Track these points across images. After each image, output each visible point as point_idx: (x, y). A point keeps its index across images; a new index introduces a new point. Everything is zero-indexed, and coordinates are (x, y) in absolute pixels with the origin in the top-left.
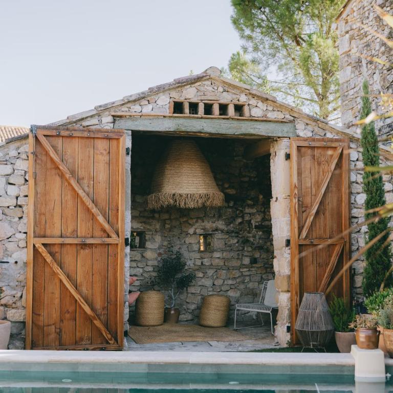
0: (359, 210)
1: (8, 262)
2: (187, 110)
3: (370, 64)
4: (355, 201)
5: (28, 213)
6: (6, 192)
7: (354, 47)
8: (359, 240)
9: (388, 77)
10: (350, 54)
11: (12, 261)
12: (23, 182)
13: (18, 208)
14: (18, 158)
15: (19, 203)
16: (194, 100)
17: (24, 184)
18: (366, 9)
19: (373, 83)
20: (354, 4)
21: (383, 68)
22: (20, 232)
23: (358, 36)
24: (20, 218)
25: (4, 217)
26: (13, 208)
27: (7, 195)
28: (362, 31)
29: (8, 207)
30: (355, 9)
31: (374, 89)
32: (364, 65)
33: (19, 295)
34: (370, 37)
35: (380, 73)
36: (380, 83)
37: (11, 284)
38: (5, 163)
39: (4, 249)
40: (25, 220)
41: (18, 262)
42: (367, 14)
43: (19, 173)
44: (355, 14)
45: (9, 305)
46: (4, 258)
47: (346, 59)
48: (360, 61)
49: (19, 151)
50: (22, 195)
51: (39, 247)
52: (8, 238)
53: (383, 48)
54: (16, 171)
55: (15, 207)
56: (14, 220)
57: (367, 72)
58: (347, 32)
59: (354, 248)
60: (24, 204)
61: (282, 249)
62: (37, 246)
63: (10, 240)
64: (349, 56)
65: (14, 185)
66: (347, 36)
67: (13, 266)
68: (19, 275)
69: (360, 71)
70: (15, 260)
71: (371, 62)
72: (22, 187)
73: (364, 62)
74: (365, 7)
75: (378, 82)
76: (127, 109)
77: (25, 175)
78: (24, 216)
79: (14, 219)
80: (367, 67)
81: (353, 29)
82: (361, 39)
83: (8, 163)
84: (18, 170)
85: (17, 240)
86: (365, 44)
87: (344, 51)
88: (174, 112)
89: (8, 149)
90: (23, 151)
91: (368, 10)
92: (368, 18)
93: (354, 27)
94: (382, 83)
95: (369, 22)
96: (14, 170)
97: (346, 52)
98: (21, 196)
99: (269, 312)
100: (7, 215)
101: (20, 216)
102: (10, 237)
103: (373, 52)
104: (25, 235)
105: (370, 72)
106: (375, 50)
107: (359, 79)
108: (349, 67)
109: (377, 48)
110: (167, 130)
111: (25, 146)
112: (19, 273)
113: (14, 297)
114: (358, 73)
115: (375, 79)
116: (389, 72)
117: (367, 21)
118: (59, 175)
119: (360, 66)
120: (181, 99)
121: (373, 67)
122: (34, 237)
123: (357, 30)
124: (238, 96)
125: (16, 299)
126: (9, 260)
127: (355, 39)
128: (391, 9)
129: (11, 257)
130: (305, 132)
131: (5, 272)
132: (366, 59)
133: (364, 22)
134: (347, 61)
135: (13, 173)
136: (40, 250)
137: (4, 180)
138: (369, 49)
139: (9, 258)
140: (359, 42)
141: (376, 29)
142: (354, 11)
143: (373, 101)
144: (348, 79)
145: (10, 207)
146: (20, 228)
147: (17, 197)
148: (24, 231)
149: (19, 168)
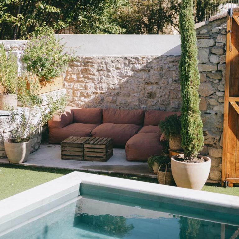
1: (210, 113)
5: (225, 77)
6: (210, 61)
11: (213, 113)
12: (222, 52)
13: (218, 73)
14: (218, 33)
15: (219, 69)
17: (223, 54)
22: (220, 91)
24: (220, 80)
25: (208, 79)
26: (215, 72)
27: (210, 62)
29: (211, 72)
33: (218, 138)
37: (212, 129)
38: (209, 37)
39: (208, 103)
40: (223, 82)
41: (218, 114)
43: (220, 46)
45: (211, 145)
46: (208, 110)
49: (219, 28)
51: (233, 104)
52: (210, 95)
54: (217, 44)
55: (216, 71)
56: (215, 82)
60: (223, 69)
62: (231, 103)
63: (212, 96)
65: (215, 54)
67: (214, 117)
68: (218, 123)
70: (216, 112)
72: (221, 57)
77: (224, 47)
78: (223, 78)
79: (215, 80)
83: (211, 38)
84: (219, 42)
85: (217, 97)
89: (211, 27)
96: (216, 43)
98: (221, 63)
100: (210, 78)
101: (220, 79)
102: (212, 94)
104: (223, 93)
111: (224, 23)
112: (219, 122)
113: (215, 139)
122: (230, 96)
125: (216, 141)
126: (211, 111)
129: (212, 109)
131: (209, 120)
135: (215, 45)
136: (234, 107)
137: (208, 51)
139: (211, 110)
145: (213, 72)
146: (219, 88)
147: (218, 64)
148: (223, 90)
149: (219, 41)
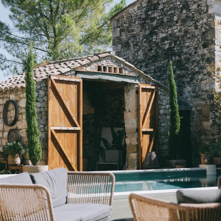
0: (161, 116)
2: (102, 70)
3: (136, 46)
4: (160, 112)
7: (124, 35)
8: (161, 129)
9: (148, 54)
10: (120, 38)
14: (40, 89)
15: (41, 111)
16: (105, 65)
17: (43, 102)
18: (133, 18)
19: (138, 55)
20: (124, 14)
21: (144, 49)
22: (41, 124)
23: (126, 30)
26: (39, 113)
28: (130, 29)
30: (125, 16)
31: (138, 58)
32: (132, 46)
34: (135, 32)
35: (143, 51)
36: (143, 56)
40: (43, 118)
42: (134, 21)
43: (41, 97)
44: (125, 19)
47: (118, 40)
48: (128, 43)
49: (41, 86)
50: (42, 107)
51: (53, 131)
53: (145, 40)
54: (40, 96)
57: (134, 49)
58: (119, 27)
59: (159, 133)
60: (43, 111)
61: (133, 133)
64: (120, 39)
65: (39, 102)
66: (119, 29)
69: (129, 48)
71: (136, 45)
72: (42, 103)
73: (131, 44)
74: (132, 17)
75: (141, 55)
76: (81, 68)
78: (43, 116)
80: (133, 47)
81: (123, 26)
82: (129, 32)
86: (132, 35)
87: (117, 36)
88: (98, 71)
90: (42, 86)
91: (134, 19)
92: (135, 23)
93: (125, 25)
94: (144, 56)
95: (135, 25)
97: (117, 37)
99: (117, 164)
101: (41, 116)
103: (138, 40)
105: (136, 49)
106: (139, 39)
107: (128, 52)
108: (120, 45)
109: (141, 39)
110: (96, 78)
111: (43, 84)
114: (127, 49)
115: (140, 54)
116: (150, 52)
117: (134, 24)
118: (58, 98)
119: (128, 46)
120: (100, 65)
121: (138, 47)
122: (51, 126)
123: (126, 27)
124: (120, 64)
127: (125, 31)
128: (151, 22)
130: (143, 81)
132: (133, 42)
133: (132, 24)
134: (119, 42)
135: (38, 96)
138: (135, 38)
140: (127, 33)
141: (140, 29)
142: (124, 17)
143: (138, 64)
144: (119, 51)
145: (37, 112)
146: (41, 122)
147: (40, 107)
148: (43, 124)
149: (41, 94)
